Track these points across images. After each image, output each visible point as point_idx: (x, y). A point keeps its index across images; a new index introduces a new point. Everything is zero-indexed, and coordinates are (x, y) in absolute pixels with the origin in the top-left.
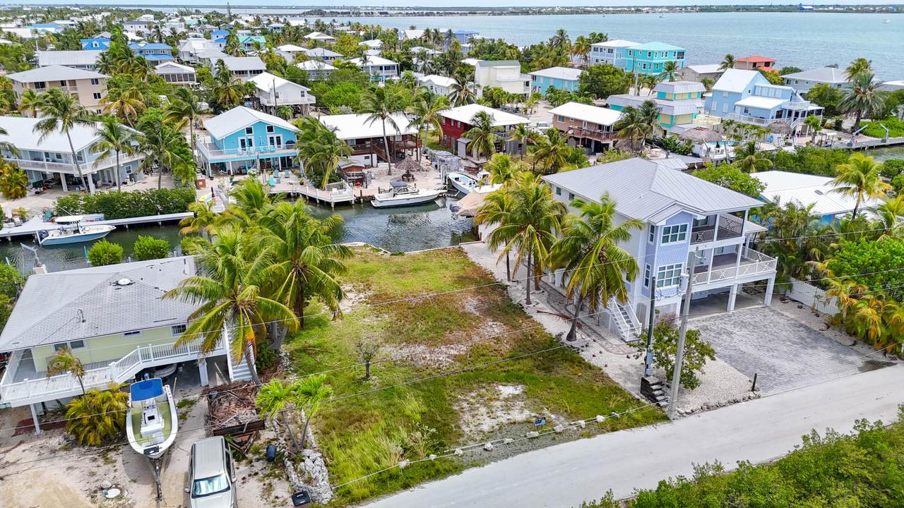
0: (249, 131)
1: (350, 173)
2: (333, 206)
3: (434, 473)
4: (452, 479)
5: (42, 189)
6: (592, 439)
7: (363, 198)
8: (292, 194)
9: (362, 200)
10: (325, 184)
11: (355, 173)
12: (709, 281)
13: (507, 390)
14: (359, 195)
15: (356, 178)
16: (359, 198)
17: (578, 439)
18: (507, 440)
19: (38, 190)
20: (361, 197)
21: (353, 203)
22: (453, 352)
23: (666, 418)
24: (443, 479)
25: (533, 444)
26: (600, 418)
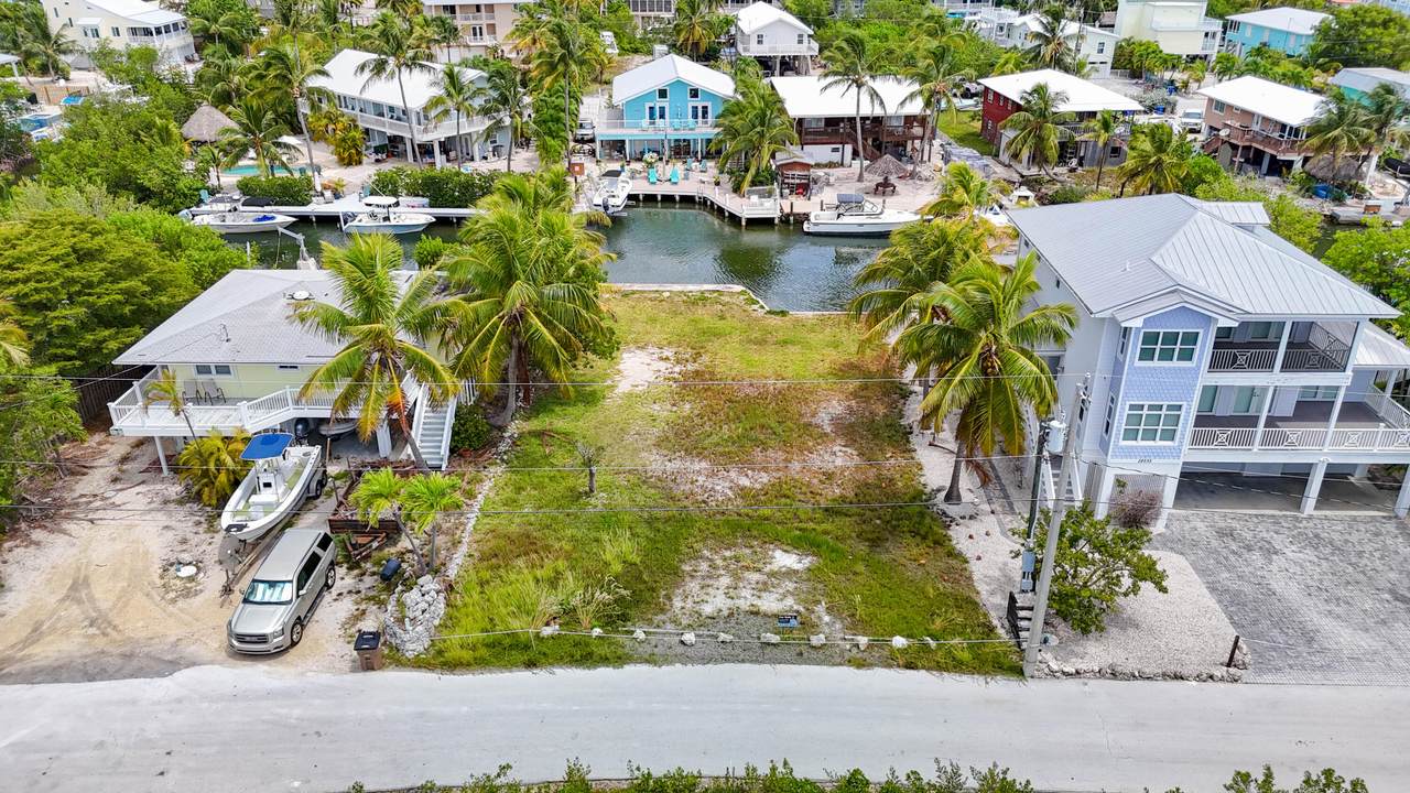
0: (663, 94)
1: (790, 173)
2: (744, 223)
3: (585, 656)
4: (604, 673)
5: (384, 156)
6: (862, 672)
7: (795, 215)
8: (697, 199)
9: (792, 218)
10: (746, 187)
11: (797, 173)
12: (1256, 447)
13: (785, 560)
14: (787, 210)
15: (798, 181)
16: (788, 215)
17: (841, 664)
18: (723, 636)
19: (379, 156)
20: (791, 214)
21: (776, 221)
22: (744, 482)
23: (1018, 672)
24: (589, 668)
25: (764, 653)
26: (899, 642)
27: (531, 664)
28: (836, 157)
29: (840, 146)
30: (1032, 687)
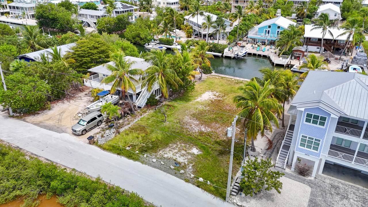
0: (270, 27)
1: (296, 53)
2: (275, 65)
3: (130, 156)
4: (131, 161)
5: (197, 36)
6: (187, 184)
7: (291, 65)
8: (267, 57)
9: (290, 66)
10: (281, 55)
11: (298, 53)
13: (195, 151)
14: (289, 63)
15: (298, 55)
16: (289, 65)
17: (182, 179)
18: (162, 163)
19: (196, 36)
20: (290, 64)
21: (285, 66)
22: (203, 129)
23: (224, 198)
24: (129, 159)
25: (167, 170)
26: (201, 179)
27: (118, 154)
28: (318, 50)
29: (320, 47)
30: (226, 204)
